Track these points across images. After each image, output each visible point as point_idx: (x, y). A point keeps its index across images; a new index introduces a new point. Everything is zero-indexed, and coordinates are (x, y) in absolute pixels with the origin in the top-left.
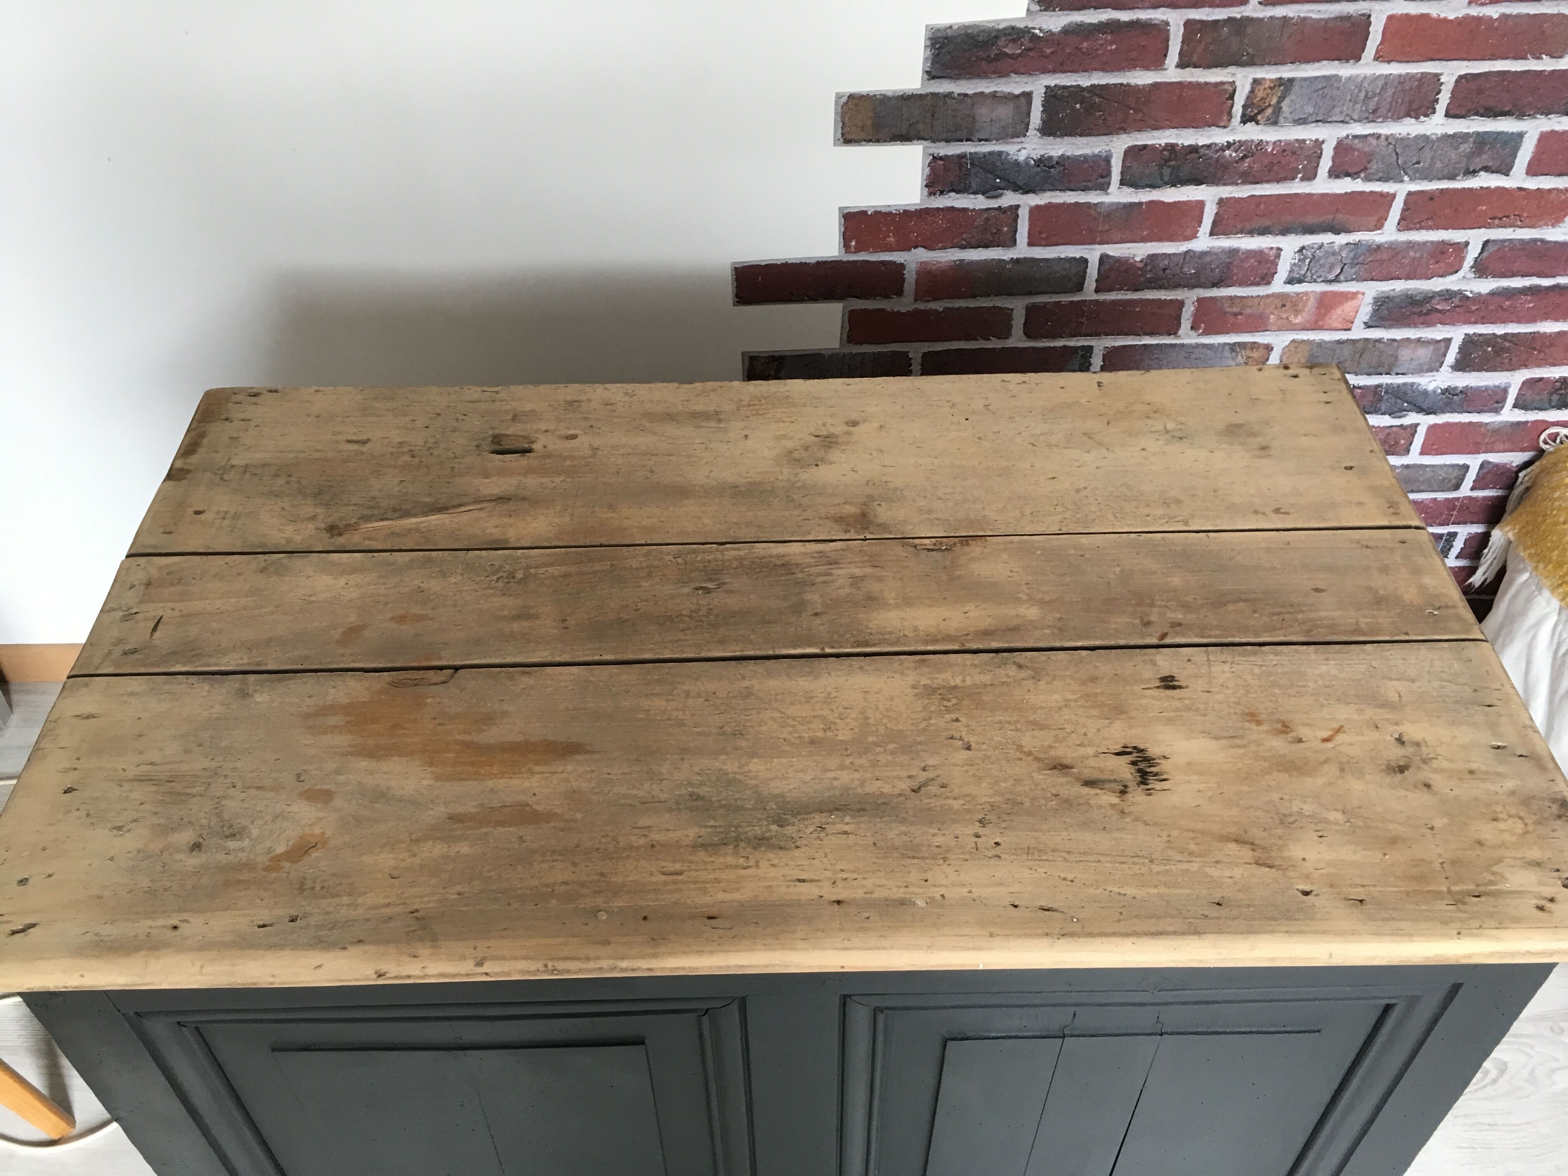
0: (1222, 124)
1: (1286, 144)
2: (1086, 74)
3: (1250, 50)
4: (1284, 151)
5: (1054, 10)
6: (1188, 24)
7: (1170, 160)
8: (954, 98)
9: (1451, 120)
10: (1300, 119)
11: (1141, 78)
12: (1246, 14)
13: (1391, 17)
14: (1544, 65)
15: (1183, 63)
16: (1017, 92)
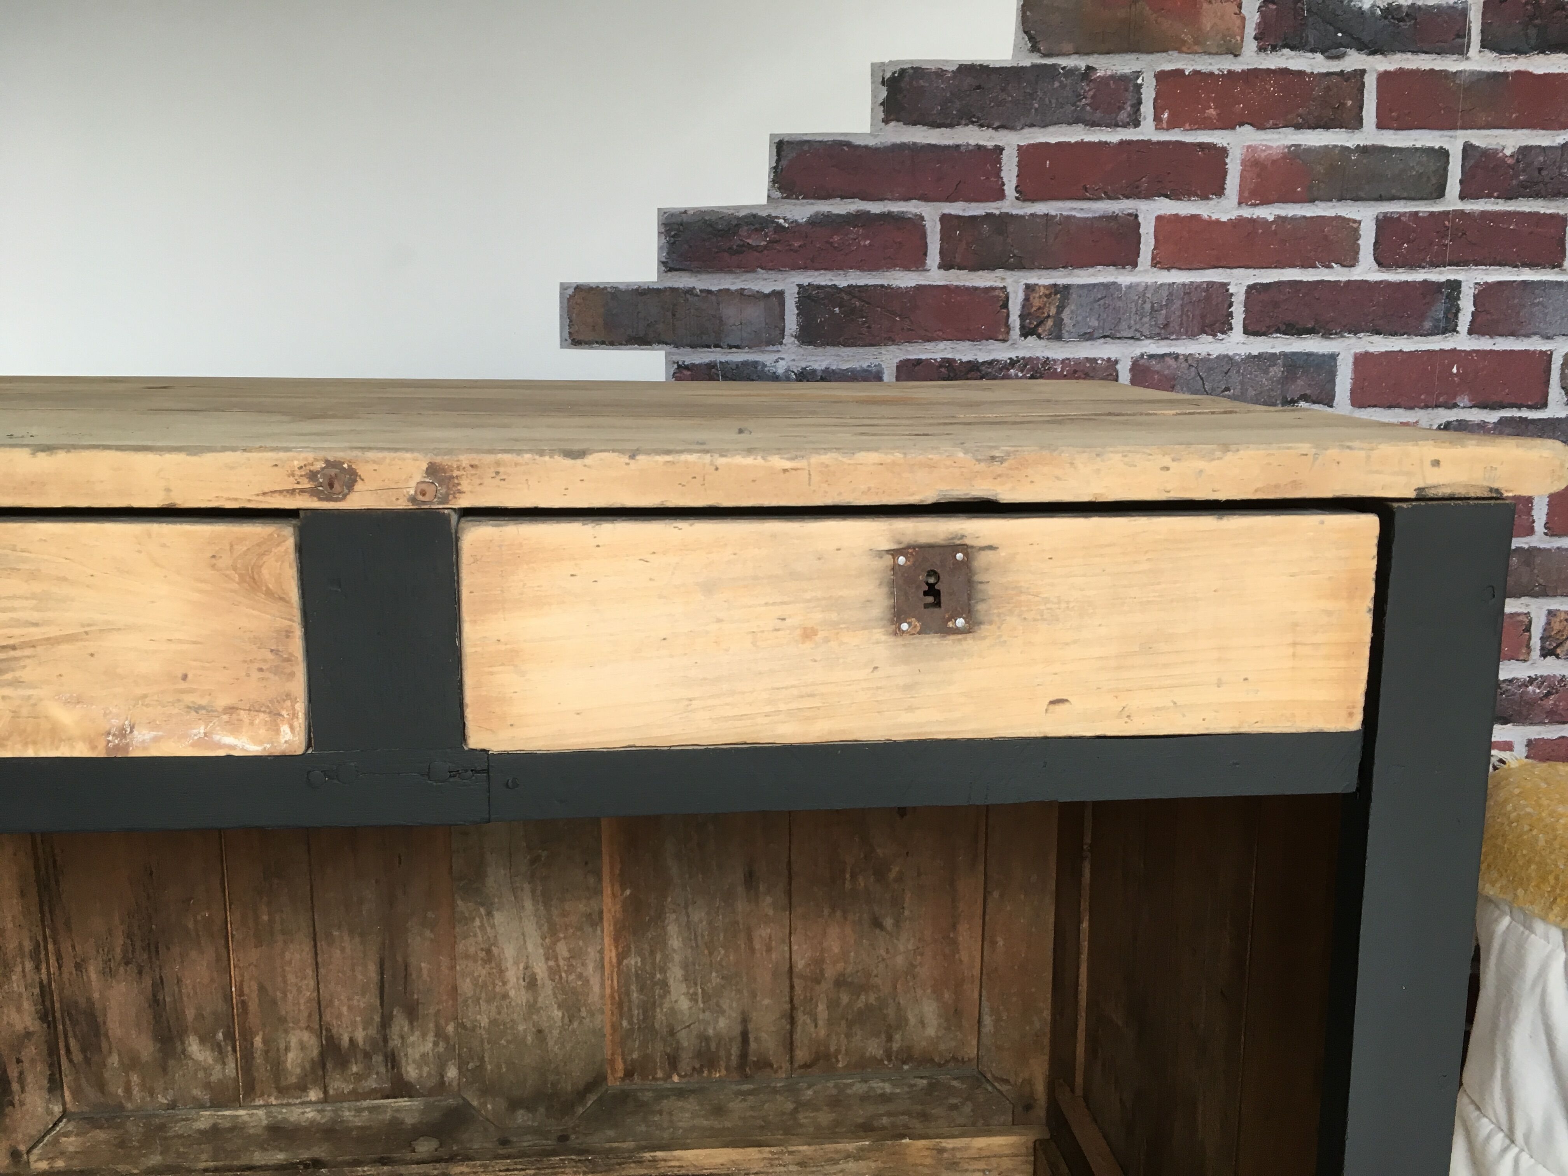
0: (1000, 337)
1: (1075, 364)
2: (841, 272)
3: (1016, 251)
4: (1076, 371)
5: (797, 198)
6: (945, 219)
8: (697, 295)
9: (1252, 337)
10: (1086, 333)
11: (903, 280)
12: (1004, 210)
13: (1159, 218)
14: (1337, 274)
15: (946, 265)
16: (767, 290)
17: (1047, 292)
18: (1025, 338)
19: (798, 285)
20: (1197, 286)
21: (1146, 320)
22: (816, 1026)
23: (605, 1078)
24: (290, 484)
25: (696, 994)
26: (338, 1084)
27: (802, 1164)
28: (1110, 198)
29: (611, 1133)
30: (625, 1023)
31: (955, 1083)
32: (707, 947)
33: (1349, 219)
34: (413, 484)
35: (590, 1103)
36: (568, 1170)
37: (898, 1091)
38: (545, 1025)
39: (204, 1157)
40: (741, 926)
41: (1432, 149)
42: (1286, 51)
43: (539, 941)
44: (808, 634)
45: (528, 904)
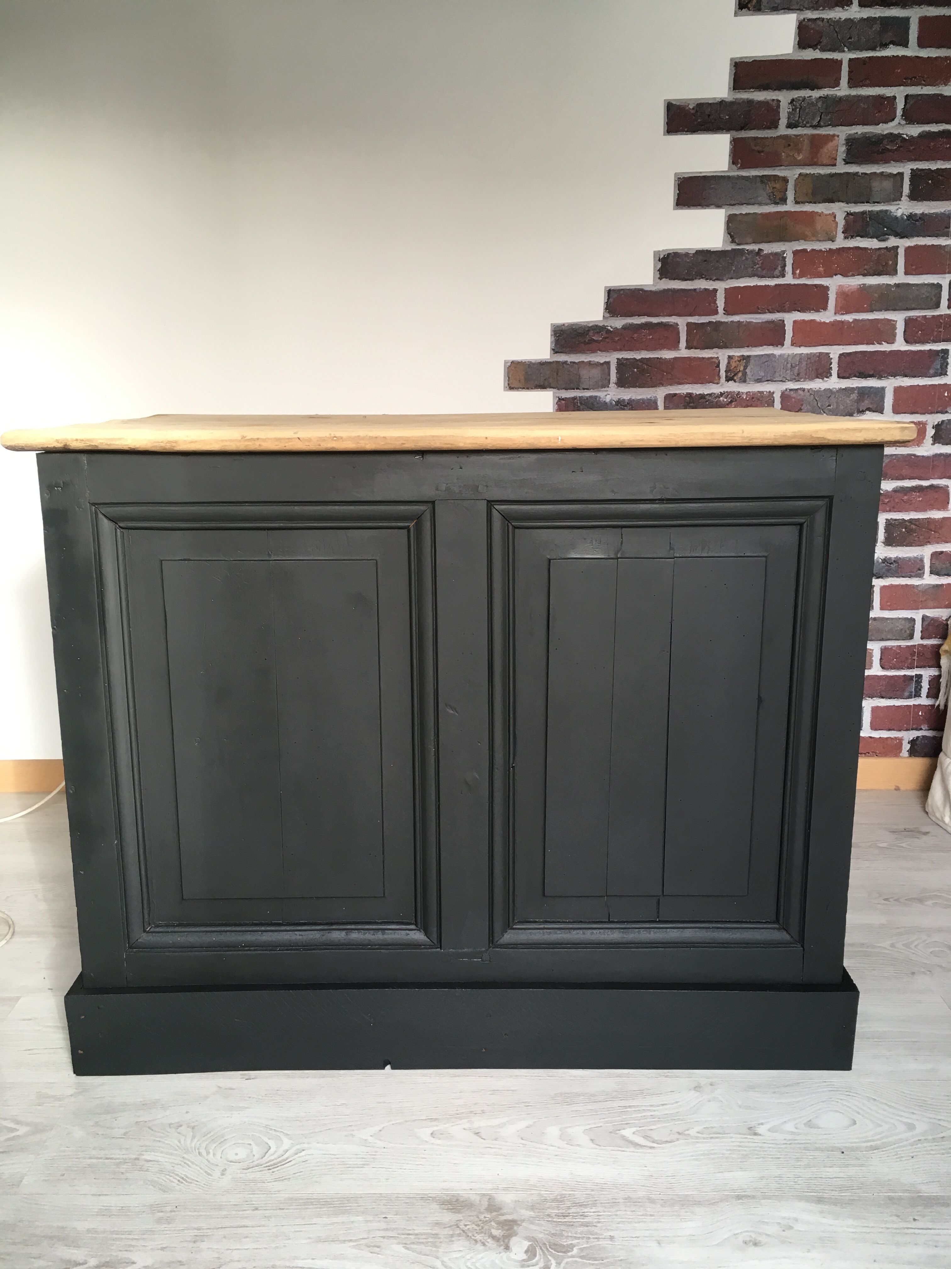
0: (716, 382)
1: (753, 394)
2: (638, 352)
3: (724, 340)
4: (753, 398)
5: (617, 317)
6: (689, 325)
7: (690, 403)
8: (568, 364)
9: (842, 380)
10: (758, 379)
11: (668, 355)
12: (717, 320)
13: (795, 322)
14: (885, 347)
15: (688, 347)
16: (602, 362)
17: (739, 359)
18: (728, 382)
19: (617, 358)
20: (814, 355)
21: (788, 372)
28: (770, 312)
33: (891, 320)
41: (933, 284)
42: (858, 238)
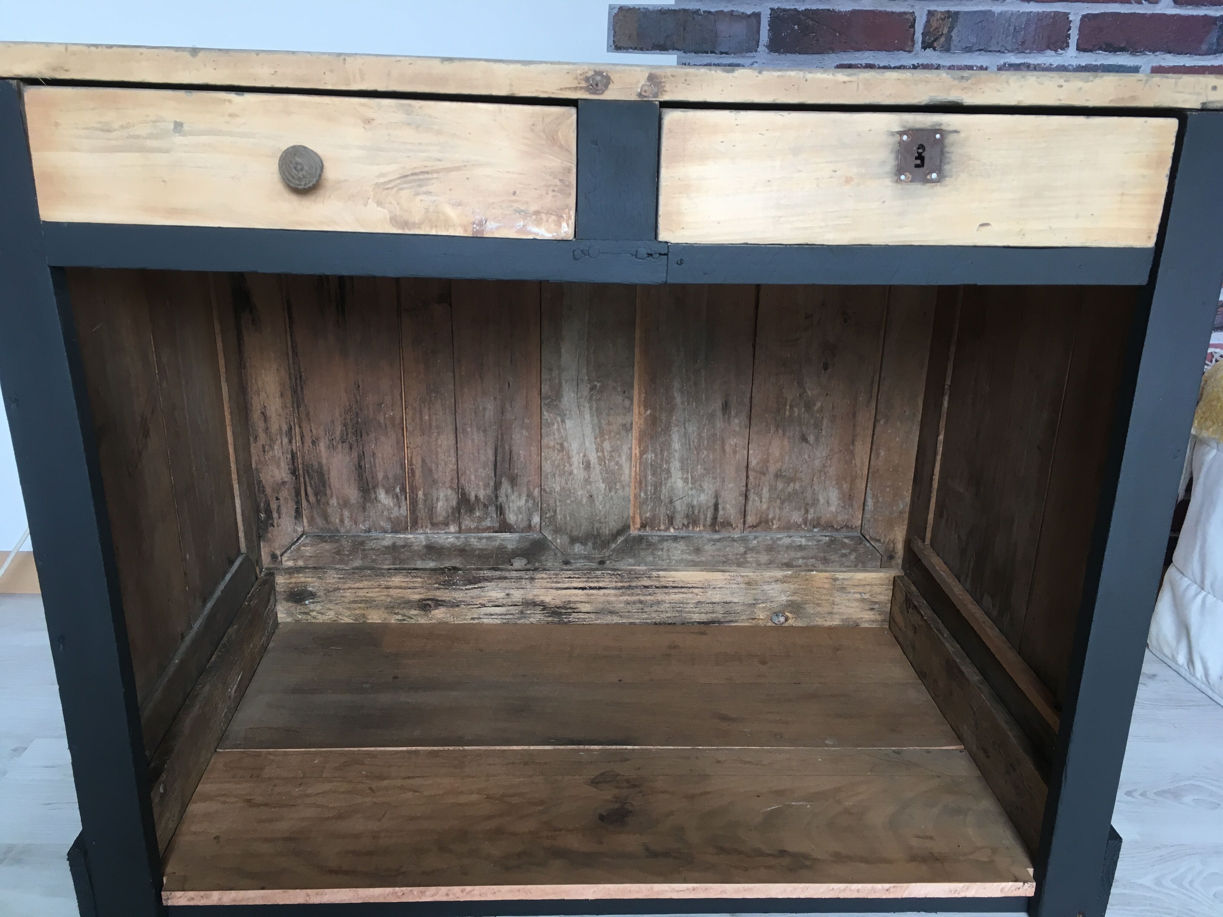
0: (908, 49)
8: (701, 15)
9: (1082, 53)
10: (967, 47)
11: (843, 6)
14: (1145, 8)
16: (749, 12)
17: (943, 17)
18: (925, 50)
19: (770, 9)
20: (1045, 15)
21: (1010, 38)
22: (761, 502)
23: (629, 527)
24: (574, 84)
25: (687, 479)
26: (467, 522)
27: (748, 584)
29: (631, 561)
30: (642, 495)
31: (846, 541)
32: (696, 449)
34: (640, 85)
35: (619, 542)
36: (606, 580)
37: (810, 543)
38: (595, 493)
39: (387, 562)
40: (718, 437)
43: (593, 440)
44: (848, 180)
45: (587, 416)
